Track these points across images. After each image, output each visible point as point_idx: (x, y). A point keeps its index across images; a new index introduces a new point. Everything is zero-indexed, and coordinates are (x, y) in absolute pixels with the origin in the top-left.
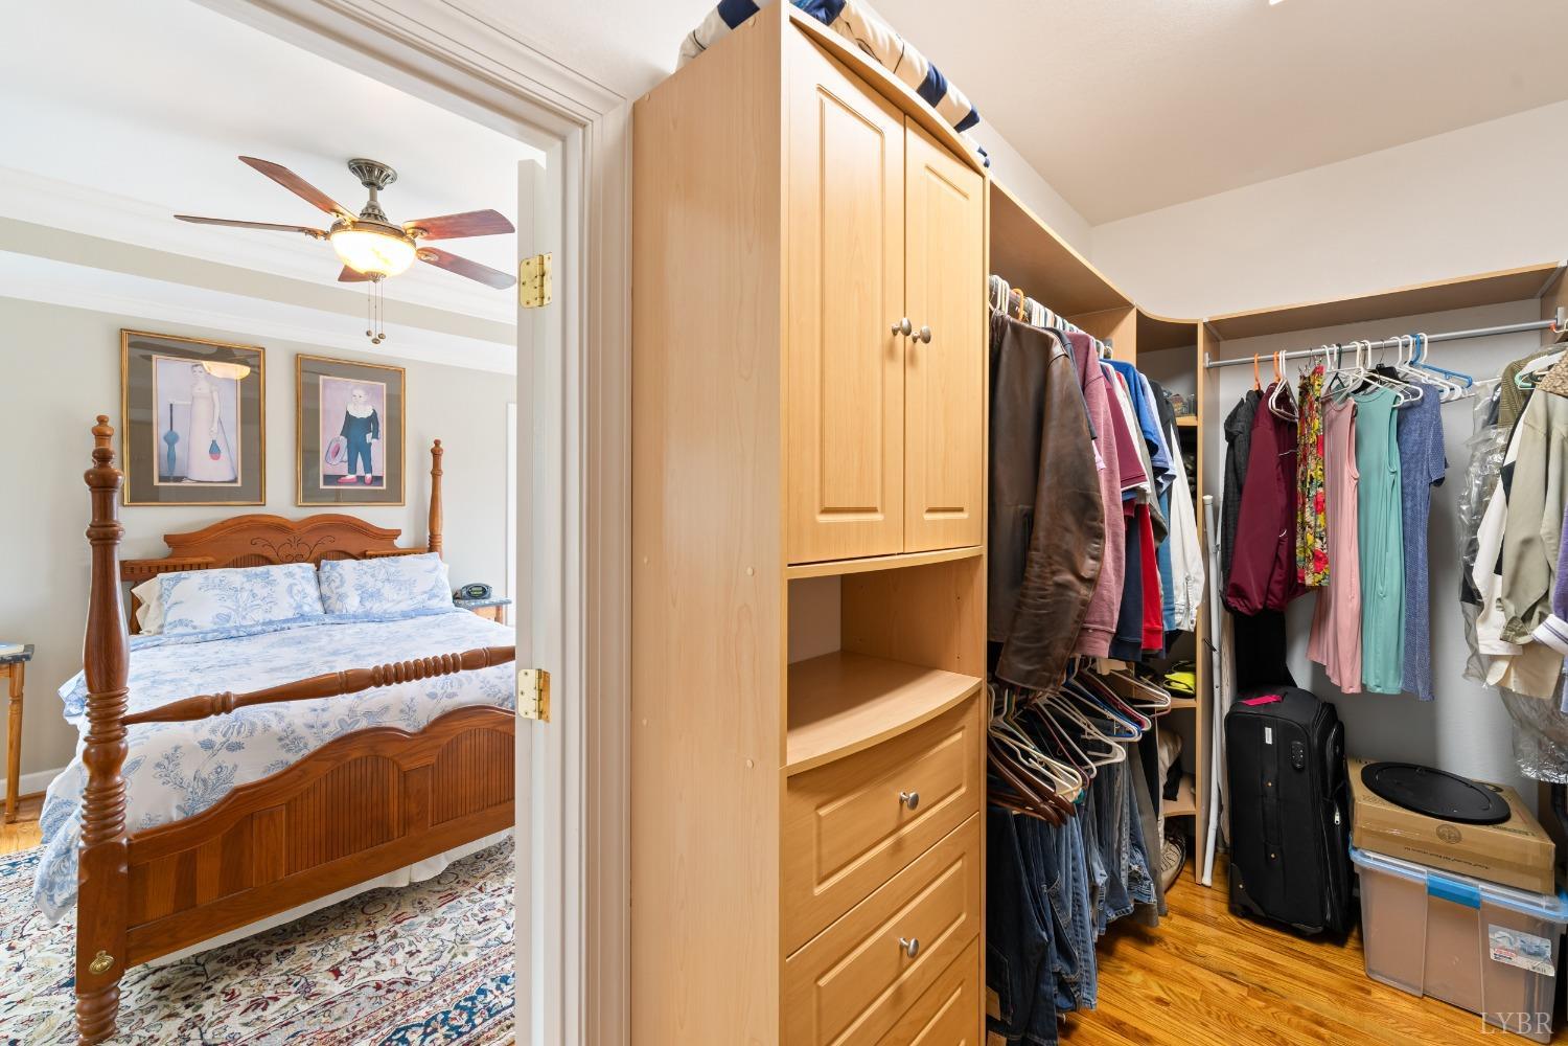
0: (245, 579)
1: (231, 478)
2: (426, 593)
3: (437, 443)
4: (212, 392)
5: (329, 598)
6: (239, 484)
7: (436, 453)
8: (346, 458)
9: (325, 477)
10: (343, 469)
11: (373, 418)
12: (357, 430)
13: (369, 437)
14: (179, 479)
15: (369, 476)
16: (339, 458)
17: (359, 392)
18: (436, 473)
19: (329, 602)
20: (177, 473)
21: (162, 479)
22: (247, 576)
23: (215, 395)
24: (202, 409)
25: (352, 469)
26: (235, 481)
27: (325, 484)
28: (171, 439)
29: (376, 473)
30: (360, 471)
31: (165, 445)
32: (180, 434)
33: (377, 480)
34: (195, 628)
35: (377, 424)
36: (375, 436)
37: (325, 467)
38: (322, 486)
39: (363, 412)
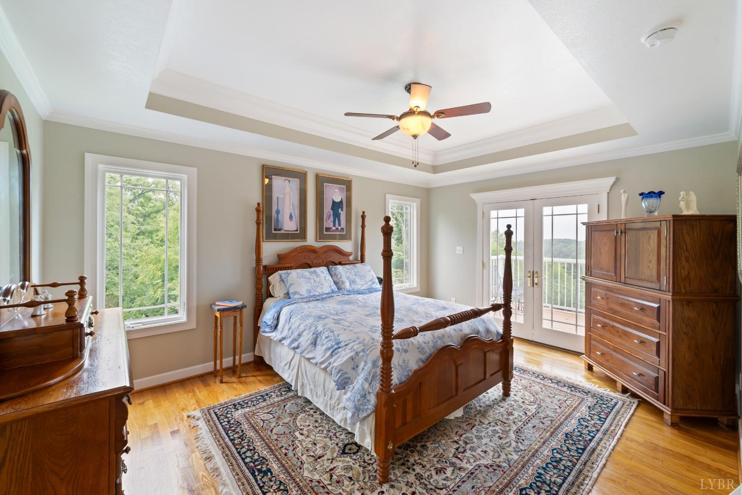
0: (310, 274)
1: (295, 229)
2: (370, 281)
3: (363, 212)
4: (290, 191)
5: (339, 283)
6: (298, 232)
7: (363, 217)
8: (332, 220)
9: (326, 228)
10: (331, 225)
11: (341, 202)
12: (336, 206)
13: (340, 210)
14: (280, 230)
15: (340, 228)
16: (330, 220)
17: (337, 190)
18: (363, 227)
19: (338, 285)
20: (279, 228)
21: (275, 230)
22: (310, 273)
23: (291, 192)
24: (287, 197)
25: (334, 225)
26: (297, 231)
27: (326, 231)
28: (278, 212)
29: (342, 226)
30: (337, 226)
31: (276, 215)
32: (280, 210)
33: (342, 229)
34: (301, 295)
35: (342, 205)
36: (342, 210)
37: (326, 225)
38: (325, 233)
39: (338, 200)
